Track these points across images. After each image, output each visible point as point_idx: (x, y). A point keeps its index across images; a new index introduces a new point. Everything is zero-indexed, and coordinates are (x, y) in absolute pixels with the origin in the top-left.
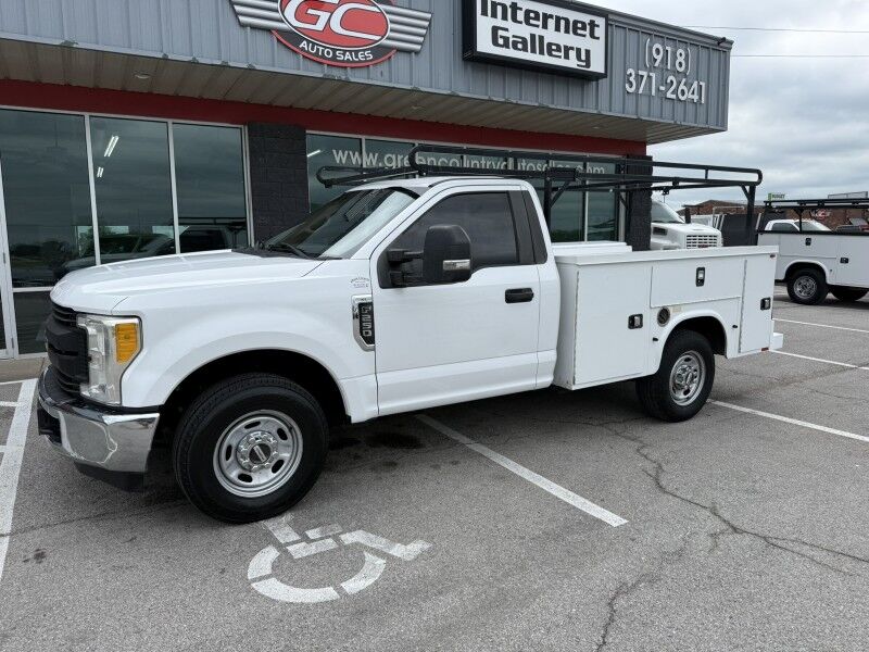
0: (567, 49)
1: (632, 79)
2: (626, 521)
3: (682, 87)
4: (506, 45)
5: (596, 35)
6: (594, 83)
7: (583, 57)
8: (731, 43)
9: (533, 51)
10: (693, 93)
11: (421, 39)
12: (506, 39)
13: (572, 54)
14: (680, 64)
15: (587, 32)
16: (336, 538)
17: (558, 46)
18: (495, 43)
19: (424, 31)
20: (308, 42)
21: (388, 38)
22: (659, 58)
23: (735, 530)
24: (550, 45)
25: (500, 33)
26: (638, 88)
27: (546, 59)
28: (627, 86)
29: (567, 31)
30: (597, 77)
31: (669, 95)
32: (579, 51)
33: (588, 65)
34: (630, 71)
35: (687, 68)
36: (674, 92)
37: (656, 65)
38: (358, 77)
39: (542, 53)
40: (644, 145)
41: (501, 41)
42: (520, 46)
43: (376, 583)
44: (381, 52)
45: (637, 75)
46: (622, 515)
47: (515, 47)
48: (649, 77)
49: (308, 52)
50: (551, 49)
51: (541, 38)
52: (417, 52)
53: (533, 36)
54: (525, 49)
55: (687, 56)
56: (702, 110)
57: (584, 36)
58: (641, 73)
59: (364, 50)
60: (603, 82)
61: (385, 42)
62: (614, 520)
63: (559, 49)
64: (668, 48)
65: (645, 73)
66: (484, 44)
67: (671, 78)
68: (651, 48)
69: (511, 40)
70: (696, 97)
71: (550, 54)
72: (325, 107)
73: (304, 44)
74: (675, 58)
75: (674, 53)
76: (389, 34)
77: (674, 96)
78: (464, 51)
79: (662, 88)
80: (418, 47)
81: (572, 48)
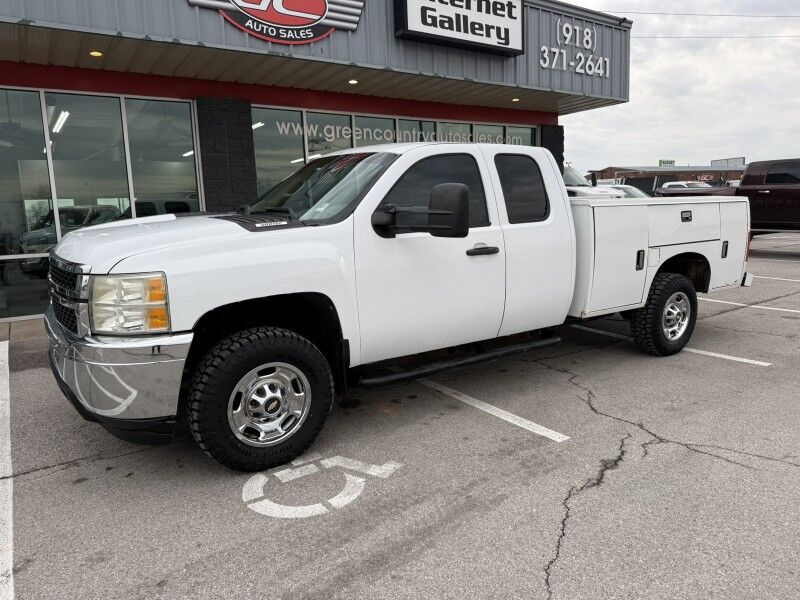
0: (489, 28)
1: (546, 55)
2: (568, 438)
3: (589, 62)
4: (434, 24)
5: (514, 15)
6: (513, 59)
7: (503, 35)
8: (631, 23)
9: (459, 30)
10: (599, 68)
11: (357, 19)
12: (434, 19)
13: (493, 32)
14: (587, 42)
15: (506, 13)
16: (317, 463)
17: (481, 25)
18: (424, 22)
19: (359, 11)
20: (254, 21)
21: (327, 18)
22: (569, 36)
23: (661, 441)
24: (473, 24)
25: (429, 13)
26: (551, 64)
27: (469, 37)
28: (541, 61)
29: (488, 12)
30: (515, 53)
31: (578, 70)
32: (499, 29)
33: (507, 43)
34: (544, 48)
35: (593, 45)
36: (583, 67)
37: (567, 42)
38: (301, 54)
39: (466, 31)
40: (556, 115)
41: (429, 21)
42: (446, 25)
43: (360, 498)
44: (321, 31)
45: (550, 51)
46: (564, 432)
47: (442, 26)
48: (561, 54)
49: (253, 30)
50: (474, 28)
51: (465, 18)
52: (353, 31)
53: (458, 16)
54: (451, 28)
55: (593, 35)
56: (607, 84)
57: (504, 16)
58: (553, 50)
59: (306, 29)
60: (521, 59)
61: (324, 21)
62: (558, 437)
63: (481, 28)
64: (577, 28)
65: (557, 51)
66: (415, 24)
67: (580, 54)
68: (561, 27)
69: (438, 19)
70: (601, 72)
71: (473, 33)
72: (268, 82)
73: (249, 23)
74: (582, 36)
75: (582, 32)
76: (327, 13)
77: (582, 71)
78: (396, 30)
79: (572, 64)
80: (355, 26)
81: (493, 27)
